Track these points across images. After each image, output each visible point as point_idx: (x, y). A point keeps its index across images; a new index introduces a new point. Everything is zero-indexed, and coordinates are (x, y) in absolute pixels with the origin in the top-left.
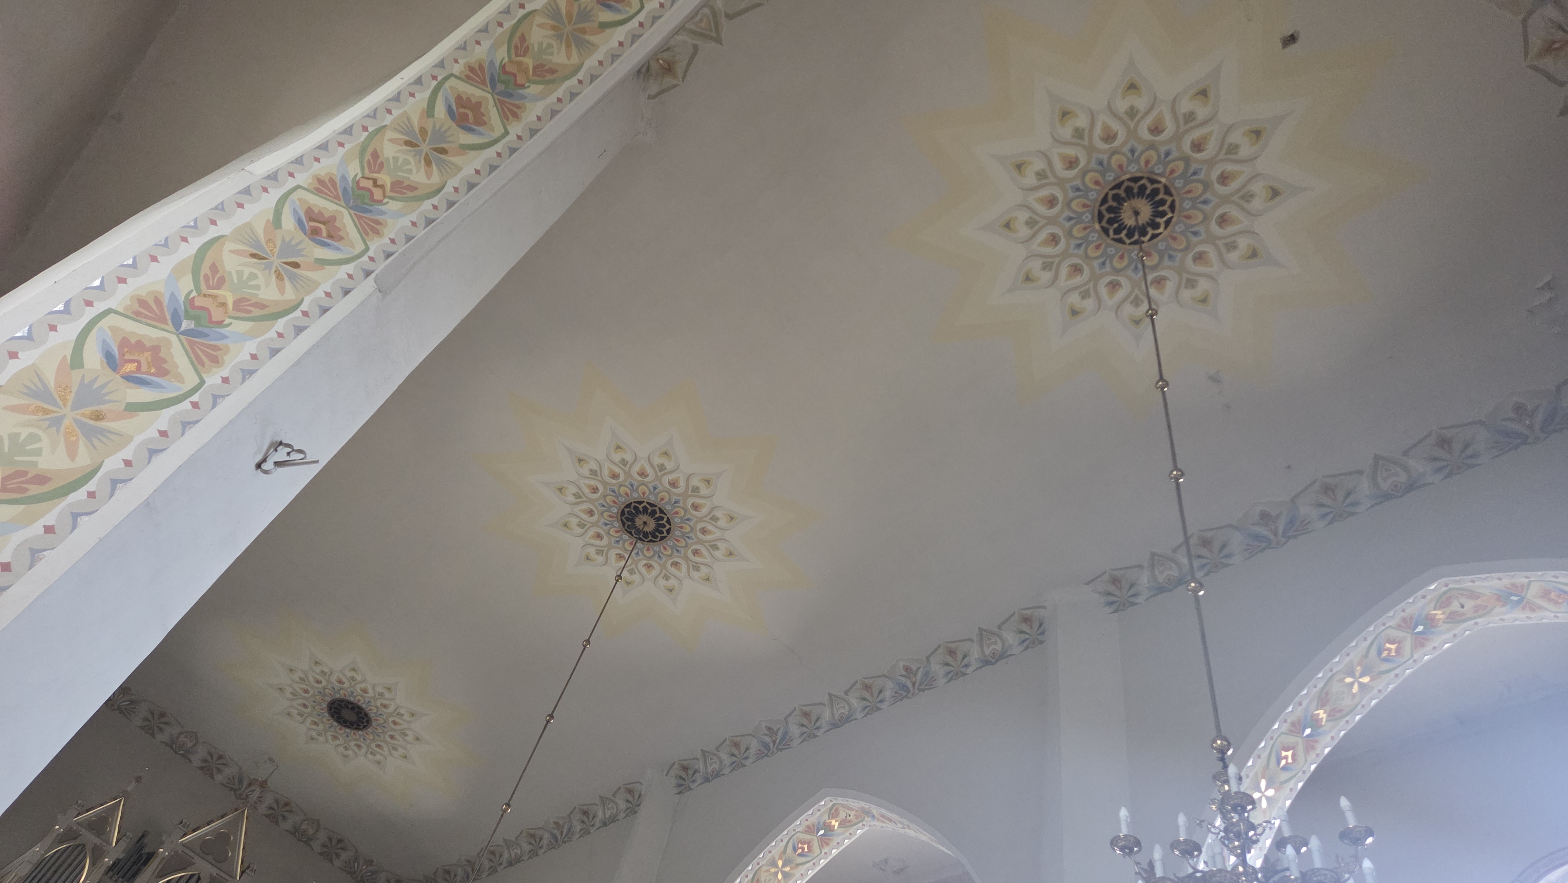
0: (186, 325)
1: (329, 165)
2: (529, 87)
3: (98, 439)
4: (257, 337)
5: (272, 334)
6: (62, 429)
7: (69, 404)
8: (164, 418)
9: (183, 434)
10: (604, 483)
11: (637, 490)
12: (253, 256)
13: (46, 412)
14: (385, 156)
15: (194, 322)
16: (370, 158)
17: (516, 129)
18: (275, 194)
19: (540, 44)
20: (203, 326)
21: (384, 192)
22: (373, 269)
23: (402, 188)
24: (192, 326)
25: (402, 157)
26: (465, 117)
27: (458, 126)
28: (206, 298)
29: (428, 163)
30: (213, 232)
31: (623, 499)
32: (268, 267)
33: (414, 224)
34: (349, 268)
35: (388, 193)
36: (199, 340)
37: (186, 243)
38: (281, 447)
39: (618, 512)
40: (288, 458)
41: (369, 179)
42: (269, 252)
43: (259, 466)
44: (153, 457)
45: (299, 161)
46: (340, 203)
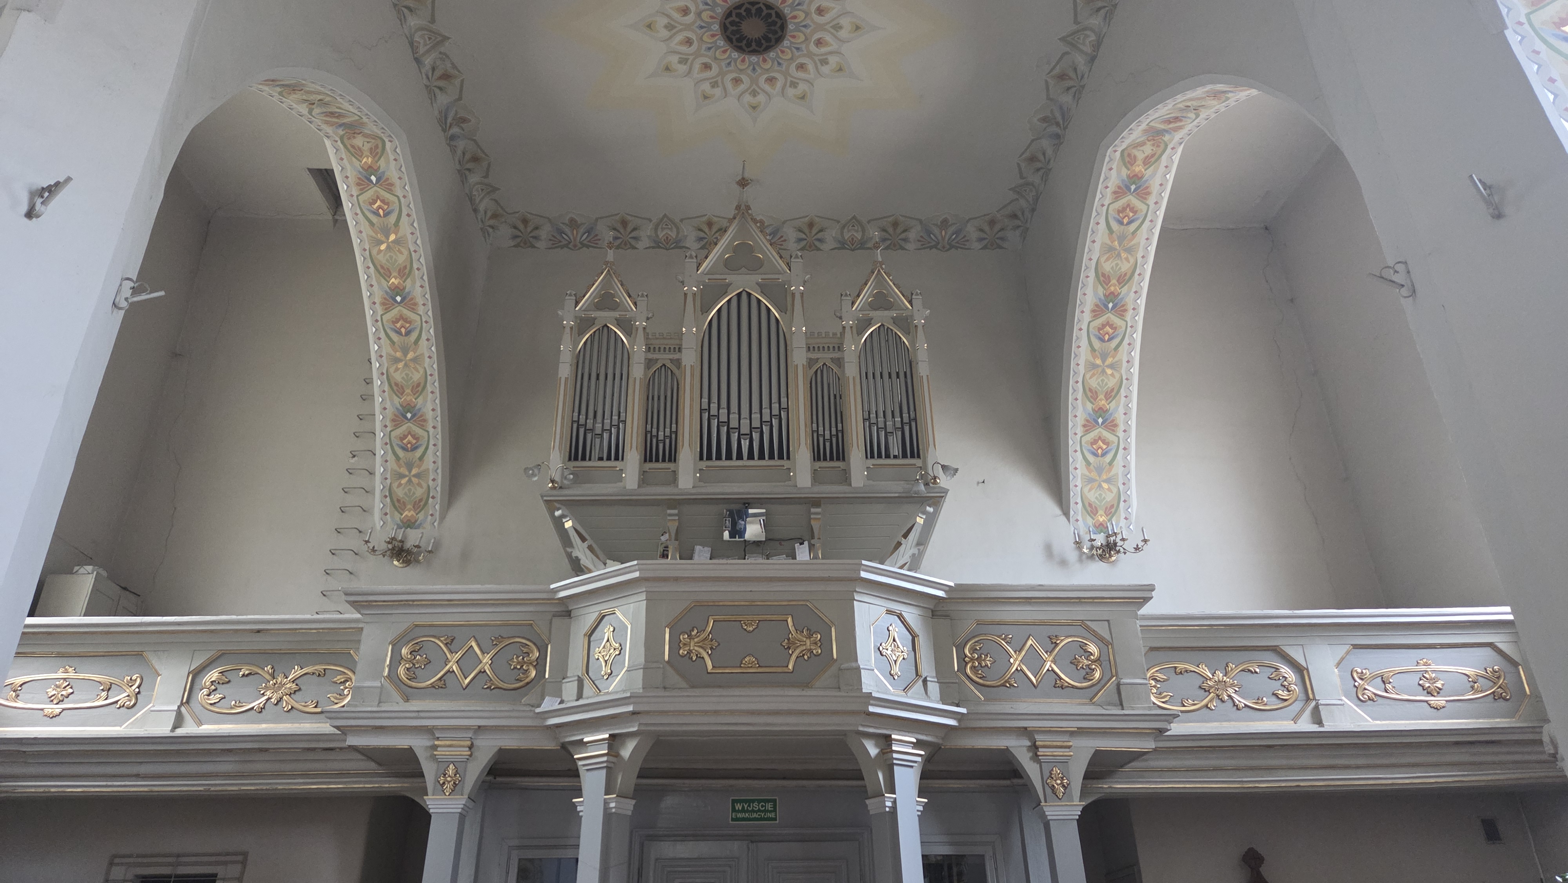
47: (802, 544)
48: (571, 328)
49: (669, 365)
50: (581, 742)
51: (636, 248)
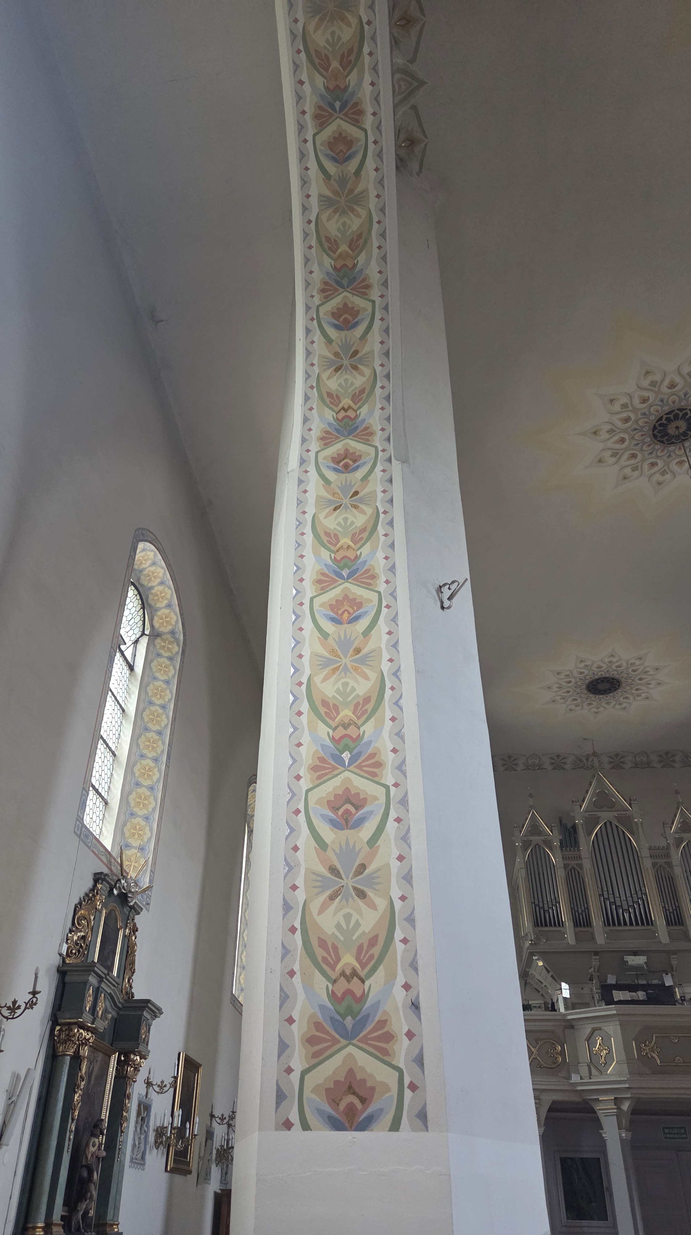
0: (345, 573)
1: (317, 427)
2: (358, 261)
3: (368, 661)
4: (378, 547)
5: (382, 539)
6: (351, 669)
7: (342, 656)
8: (382, 626)
9: (397, 625)
10: (625, 431)
11: (651, 414)
12: (335, 509)
13: (337, 669)
14: (334, 390)
15: (346, 568)
16: (329, 399)
17: (375, 294)
18: (312, 468)
19: (339, 230)
20: (352, 566)
21: (353, 409)
22: (389, 455)
23: (358, 397)
24: (348, 571)
25: (341, 381)
26: (346, 321)
27: (349, 329)
28: (339, 552)
29: (355, 368)
30: (309, 517)
31: (646, 428)
32: (346, 508)
33: (382, 409)
34: (379, 467)
35: (355, 407)
36: (357, 574)
37: (305, 535)
38: (442, 589)
39: (651, 439)
40: (452, 591)
41: (340, 411)
42: (339, 500)
43: (443, 608)
44: (398, 648)
45: (304, 440)
46: (341, 439)
47: (667, 974)
48: (521, 847)
49: (576, 867)
50: (597, 1100)
51: (516, 770)
